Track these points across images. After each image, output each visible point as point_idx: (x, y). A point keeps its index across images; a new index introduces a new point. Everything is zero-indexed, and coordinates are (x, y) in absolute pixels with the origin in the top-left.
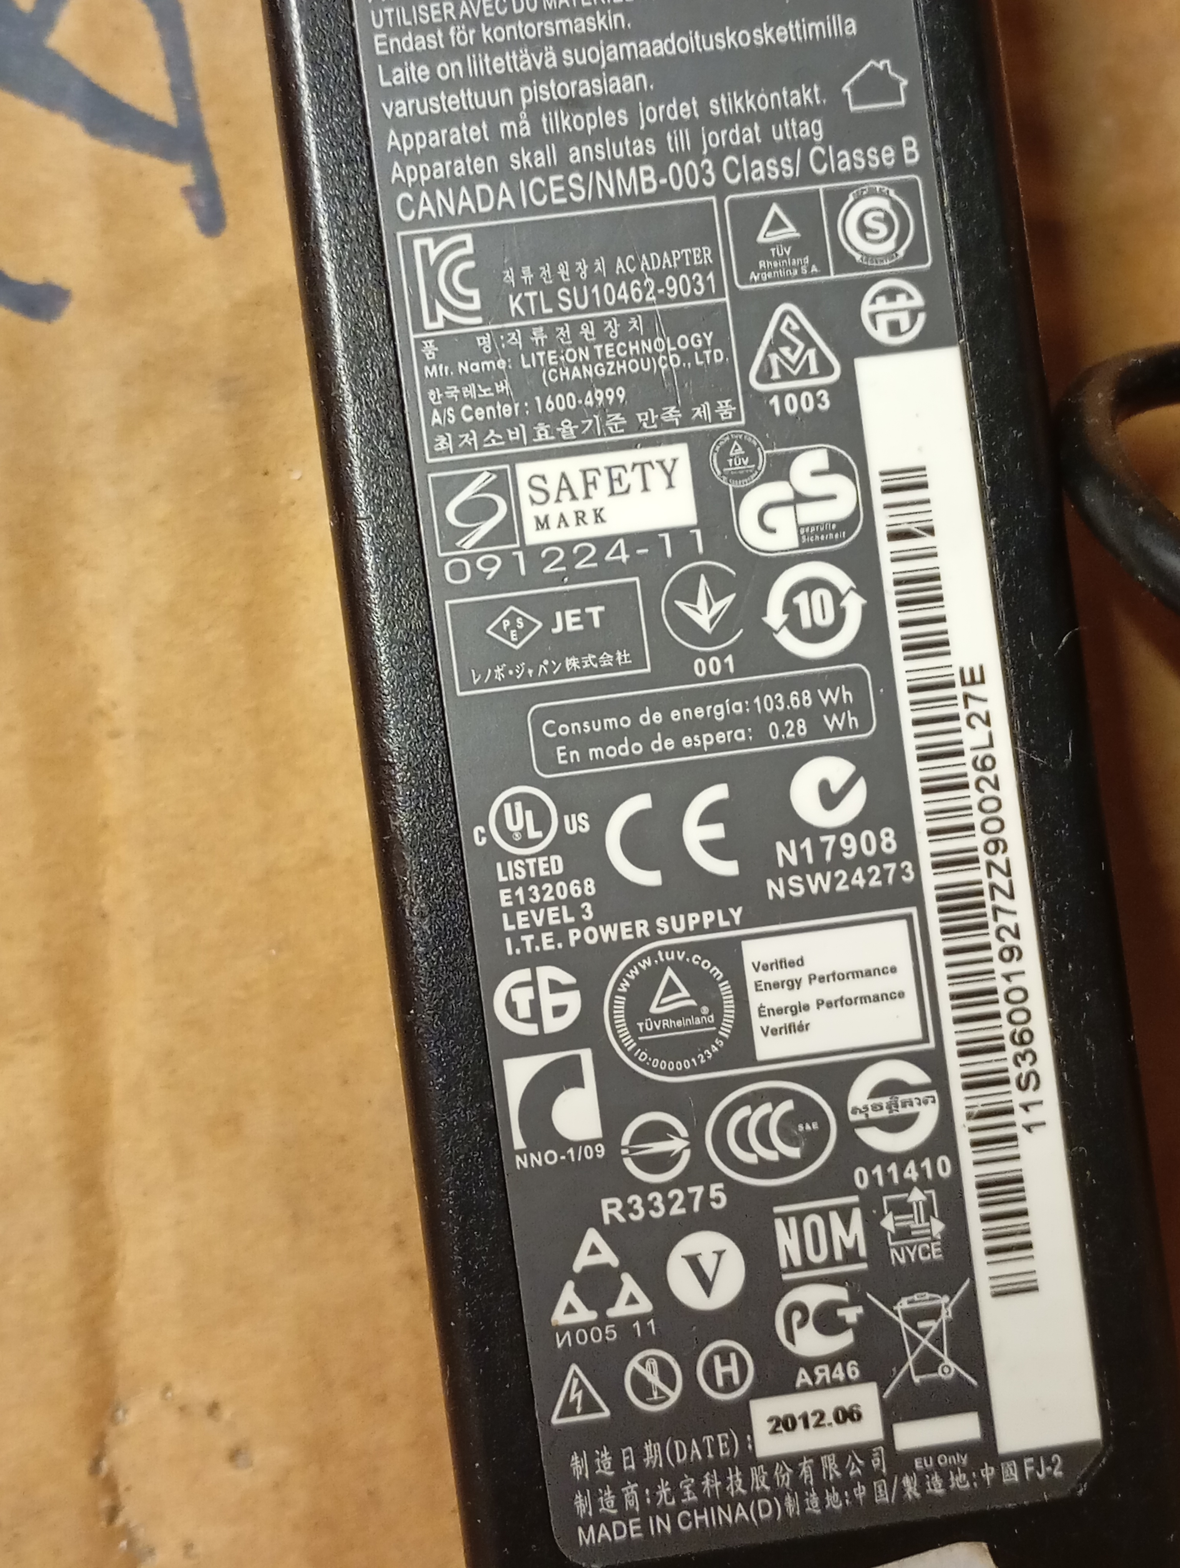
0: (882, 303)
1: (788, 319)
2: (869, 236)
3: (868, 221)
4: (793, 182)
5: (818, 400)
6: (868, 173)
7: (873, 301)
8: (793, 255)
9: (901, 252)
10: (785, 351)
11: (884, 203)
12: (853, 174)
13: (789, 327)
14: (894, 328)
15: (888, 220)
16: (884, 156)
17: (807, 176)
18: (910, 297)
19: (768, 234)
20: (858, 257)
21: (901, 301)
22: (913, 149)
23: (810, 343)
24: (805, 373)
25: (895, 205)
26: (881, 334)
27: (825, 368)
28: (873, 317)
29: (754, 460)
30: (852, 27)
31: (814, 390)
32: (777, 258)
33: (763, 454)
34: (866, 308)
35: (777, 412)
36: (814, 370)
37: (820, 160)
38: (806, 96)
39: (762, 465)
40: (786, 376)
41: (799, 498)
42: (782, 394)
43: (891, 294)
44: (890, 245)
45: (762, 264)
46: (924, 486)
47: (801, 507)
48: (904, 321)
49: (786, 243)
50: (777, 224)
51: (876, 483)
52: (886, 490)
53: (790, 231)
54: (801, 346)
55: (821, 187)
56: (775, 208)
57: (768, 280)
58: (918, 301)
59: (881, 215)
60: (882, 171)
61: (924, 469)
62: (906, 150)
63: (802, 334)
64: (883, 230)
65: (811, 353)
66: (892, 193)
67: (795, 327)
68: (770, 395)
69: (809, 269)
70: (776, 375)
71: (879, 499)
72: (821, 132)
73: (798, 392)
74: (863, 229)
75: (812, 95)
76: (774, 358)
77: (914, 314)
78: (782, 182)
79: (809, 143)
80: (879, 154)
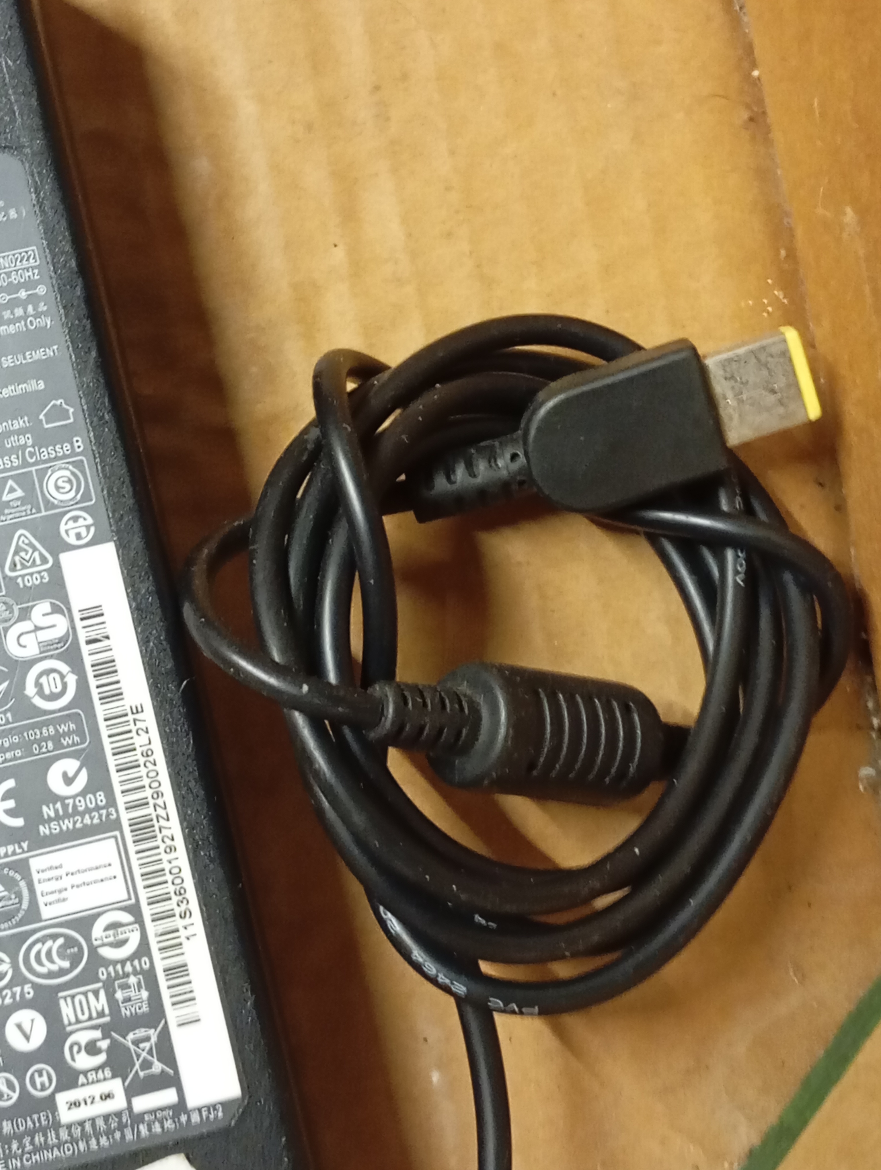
0: (71, 524)
1: (22, 538)
2: (62, 490)
3: (60, 483)
4: (18, 468)
5: (42, 578)
6: (56, 458)
7: (66, 524)
8: (22, 505)
9: (79, 497)
10: (23, 554)
11: (67, 473)
12: (50, 460)
13: (23, 542)
14: (79, 536)
15: (70, 481)
16: (65, 449)
17: (25, 464)
18: (85, 519)
19: (9, 495)
20: (56, 502)
21: (81, 522)
22: (80, 444)
23: (35, 549)
24: (34, 564)
25: (73, 473)
26: (72, 540)
27: (44, 560)
28: (67, 532)
29: (12, 612)
30: (42, 385)
31: (39, 572)
32: (13, 508)
33: (16, 608)
34: (63, 528)
35: (21, 586)
36: (38, 562)
37: (32, 455)
38: (21, 422)
39: (16, 613)
40: (24, 567)
41: (37, 629)
42: (23, 576)
43: (75, 519)
44: (72, 494)
45: (7, 511)
46: (102, 615)
47: (39, 633)
48: (84, 533)
49: (17, 499)
50: (12, 490)
51: (77, 616)
52: (82, 619)
53: (19, 493)
54: (30, 551)
55: (33, 469)
56: (10, 483)
57: (11, 519)
58: (90, 521)
59: (66, 479)
60: (65, 457)
61: (100, 606)
62: (76, 445)
63: (30, 545)
64: (68, 487)
65: (36, 555)
66: (71, 467)
67: (26, 541)
68: (17, 577)
69: (31, 510)
70: (19, 567)
71: (79, 624)
72: (30, 440)
73: (31, 574)
74: (57, 488)
75: (24, 422)
76: (17, 558)
77: (88, 527)
78: (12, 469)
79: (24, 447)
80: (62, 448)
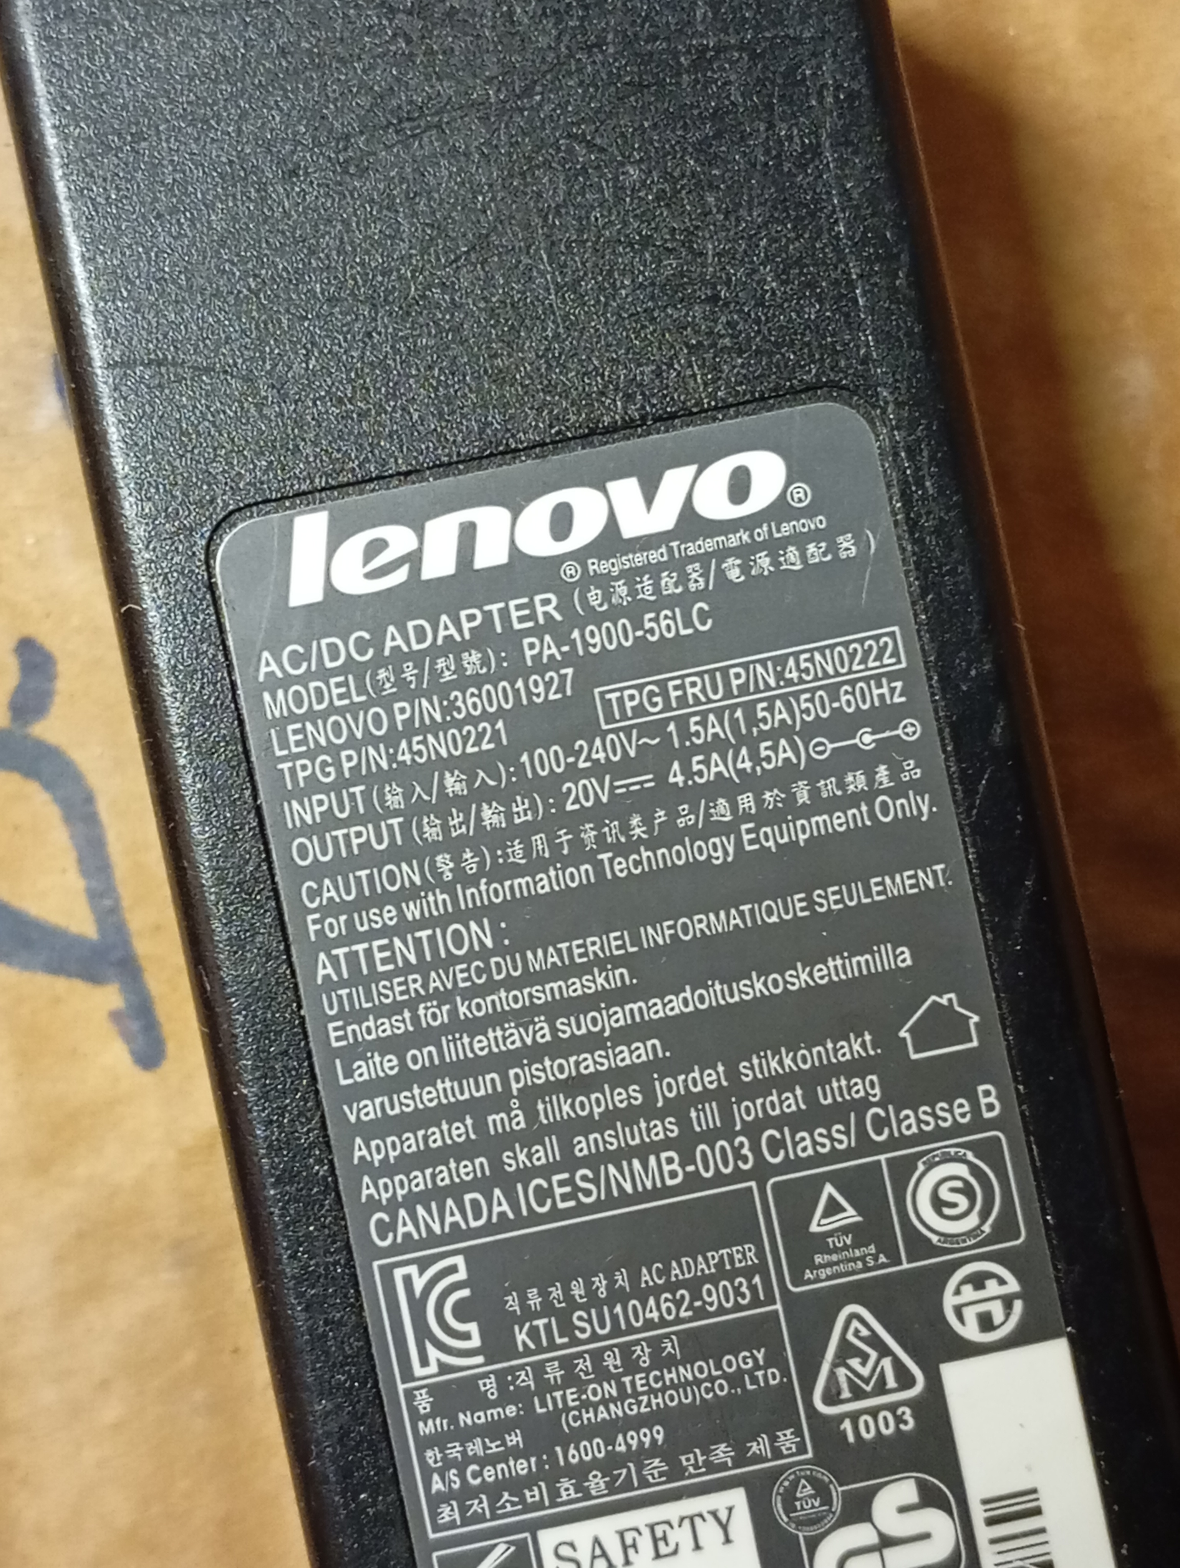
0: (969, 1293)
1: (855, 1324)
2: (947, 1211)
3: (945, 1194)
4: (849, 1154)
5: (899, 1420)
6: (940, 1134)
7: (957, 1292)
8: (856, 1245)
10: (855, 1363)
11: (962, 1170)
12: (922, 1138)
13: (857, 1333)
14: (986, 1323)
15: (968, 1191)
16: (957, 1111)
17: (865, 1146)
18: (1002, 1282)
20: (935, 1239)
21: (992, 1288)
22: (992, 1099)
24: (881, 1388)
25: (975, 1170)
26: (970, 1331)
27: (905, 1380)
28: (958, 1311)
29: (827, 1500)
30: (906, 957)
31: (892, 1408)
32: (836, 1250)
33: (837, 1491)
34: (949, 1301)
35: (851, 1438)
36: (891, 1383)
37: (880, 1123)
38: (856, 1047)
39: (837, 1505)
40: (858, 1394)
41: (886, 1542)
42: (854, 1417)
43: (978, 1281)
44: (972, 1221)
45: (818, 1259)
46: (1037, 1512)
47: (888, 1553)
48: (997, 1310)
49: (845, 1230)
50: (833, 1208)
51: (978, 1514)
52: (991, 1522)
53: (850, 1215)
54: (873, 1355)
55: (882, 1158)
56: (829, 1189)
57: (829, 1278)
58: (1013, 1286)
59: (959, 1184)
60: (957, 1130)
61: (1034, 1491)
62: (983, 1101)
64: (963, 1202)
65: (887, 1363)
66: (970, 1156)
67: (865, 1332)
68: (841, 1418)
69: (876, 1259)
70: (846, 1394)
71: (983, 1533)
72: (877, 1090)
73: (874, 1412)
74: (938, 1204)
75: (863, 1045)
76: (842, 1372)
77: (1008, 1302)
78: (835, 1156)
79: (865, 1104)
80: (951, 1111)
